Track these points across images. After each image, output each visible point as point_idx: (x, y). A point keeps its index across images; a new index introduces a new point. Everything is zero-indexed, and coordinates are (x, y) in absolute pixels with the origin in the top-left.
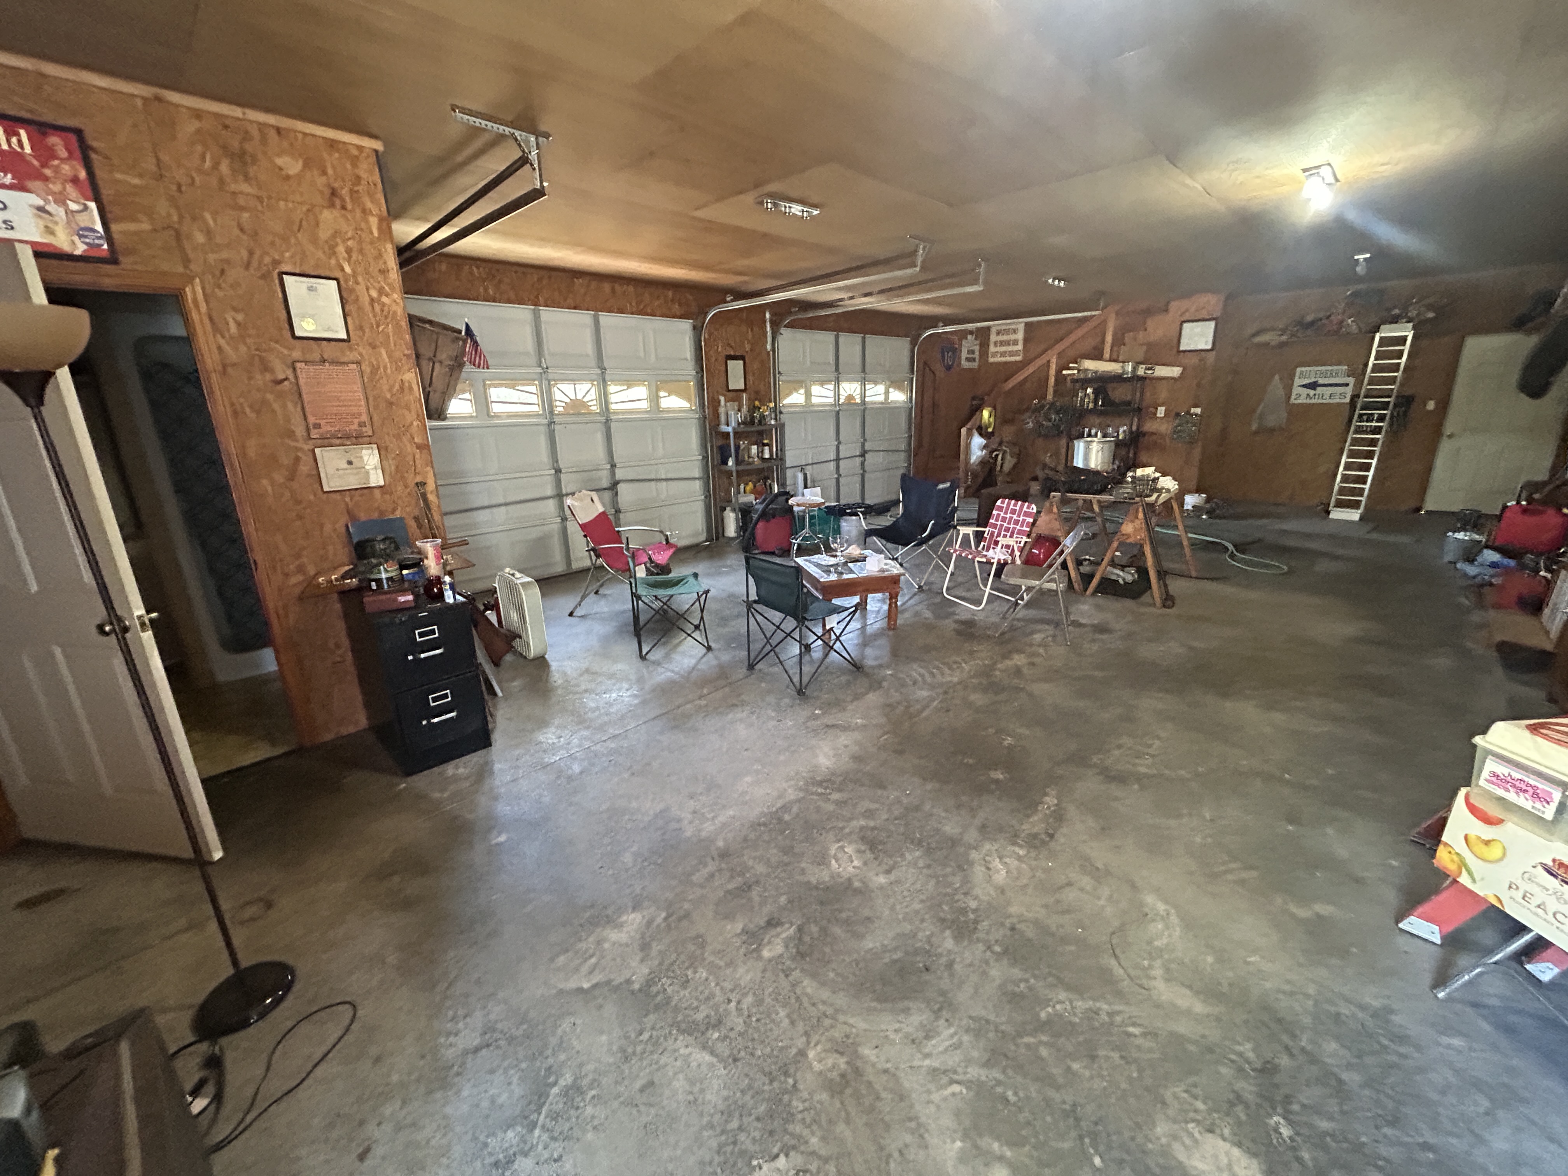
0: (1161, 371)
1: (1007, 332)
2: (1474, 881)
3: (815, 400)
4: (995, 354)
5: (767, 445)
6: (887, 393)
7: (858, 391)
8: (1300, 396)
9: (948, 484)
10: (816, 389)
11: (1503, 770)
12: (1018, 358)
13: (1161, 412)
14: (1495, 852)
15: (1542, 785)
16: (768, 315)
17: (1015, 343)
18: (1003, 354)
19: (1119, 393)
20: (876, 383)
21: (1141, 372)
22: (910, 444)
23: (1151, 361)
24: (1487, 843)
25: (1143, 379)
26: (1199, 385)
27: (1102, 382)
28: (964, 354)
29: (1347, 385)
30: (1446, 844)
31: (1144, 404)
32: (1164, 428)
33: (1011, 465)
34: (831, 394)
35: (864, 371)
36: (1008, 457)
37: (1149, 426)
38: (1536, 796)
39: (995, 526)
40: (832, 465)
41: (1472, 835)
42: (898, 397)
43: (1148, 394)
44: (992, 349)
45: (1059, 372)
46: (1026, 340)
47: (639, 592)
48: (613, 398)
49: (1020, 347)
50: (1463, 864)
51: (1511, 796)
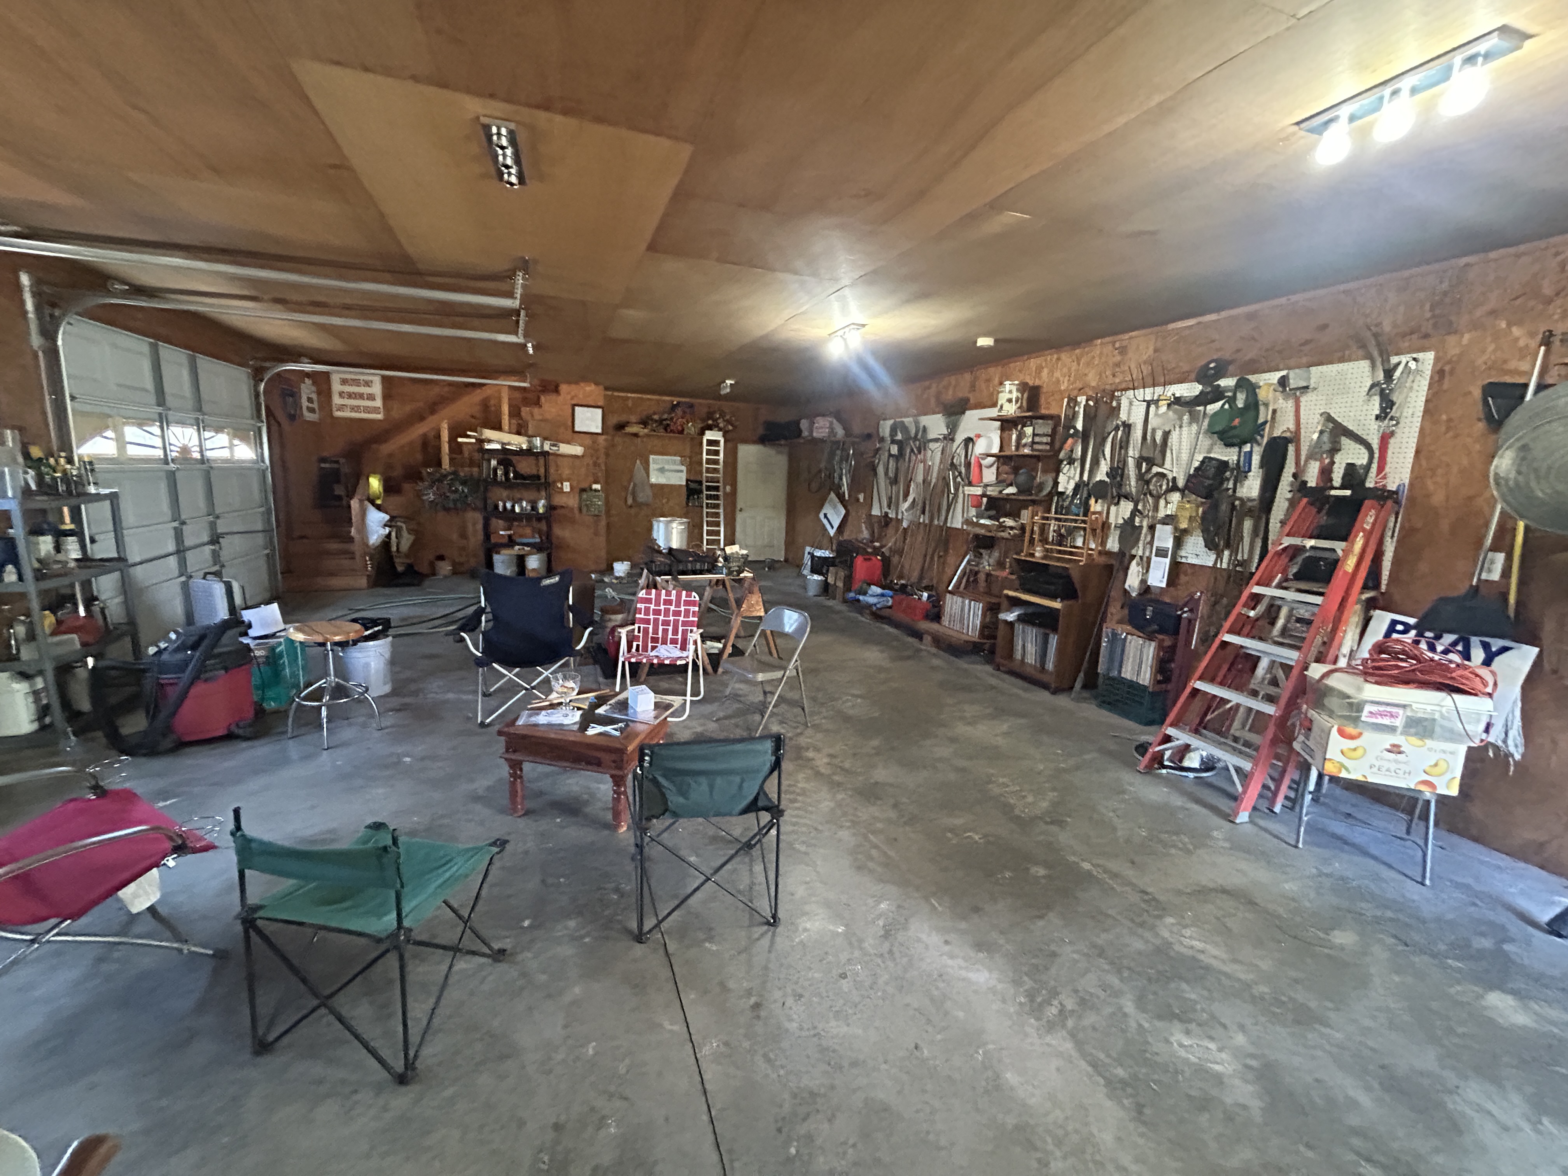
0: (565, 449)
1: (356, 382)
2: (1349, 772)
3: (132, 451)
4: (342, 408)
5: (71, 533)
6: (231, 447)
7: (195, 441)
8: (655, 478)
9: (557, 579)
10: (131, 433)
11: (1374, 708)
12: (380, 417)
13: (567, 486)
14: (1360, 752)
17: (371, 397)
18: (354, 409)
19: (525, 466)
20: (219, 430)
21: (547, 447)
22: (269, 521)
23: (556, 440)
24: (1355, 750)
25: (545, 454)
26: (595, 464)
27: (506, 456)
28: (305, 403)
29: (682, 471)
30: (1330, 760)
31: (551, 480)
32: (573, 502)
33: (410, 542)
34: (158, 442)
35: (200, 409)
36: (405, 533)
37: (558, 500)
40: (173, 561)
41: (1345, 749)
42: (244, 452)
43: (552, 470)
44: (337, 400)
45: (452, 440)
46: (386, 397)
49: (378, 403)
50: (1342, 766)
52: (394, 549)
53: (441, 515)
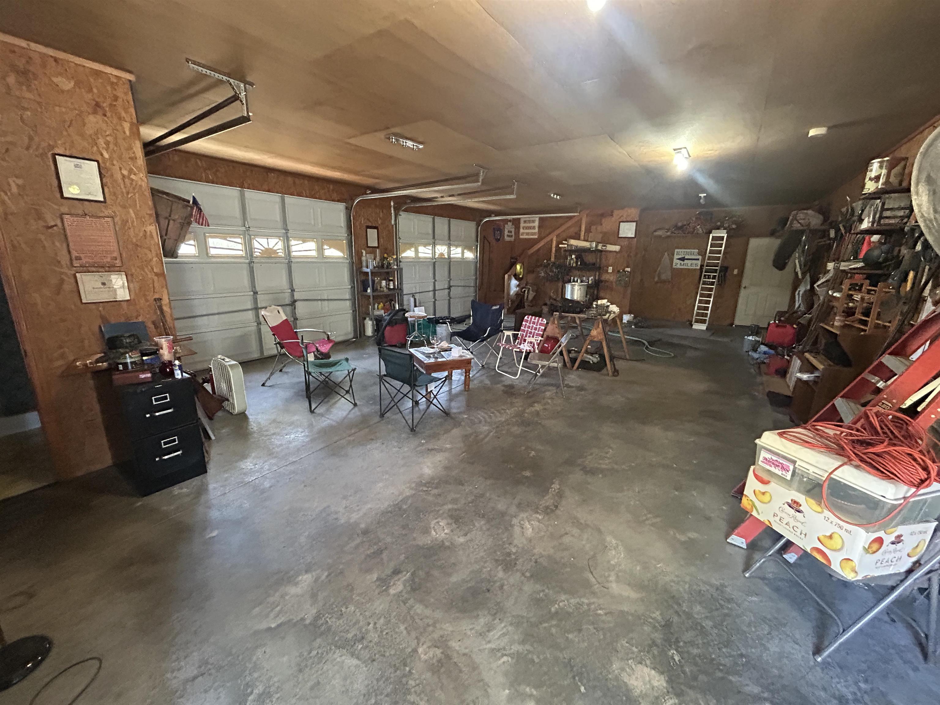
0: (610, 248)
1: (529, 222)
2: (759, 514)
3: (420, 255)
4: (523, 234)
5: (392, 280)
6: (463, 253)
7: (446, 251)
8: (677, 264)
9: (498, 307)
10: (421, 249)
11: (768, 456)
12: (536, 237)
13: (610, 269)
14: (766, 498)
15: (785, 462)
16: (392, 204)
17: (534, 228)
18: (528, 234)
19: (589, 259)
20: (457, 246)
21: (600, 247)
22: (476, 283)
23: (605, 242)
24: (764, 493)
25: (601, 251)
26: (629, 256)
27: (580, 252)
28: (506, 233)
29: (698, 259)
30: (746, 496)
31: (602, 266)
32: (612, 278)
33: (533, 295)
34: (430, 252)
35: (449, 239)
36: (531, 292)
37: (605, 277)
38: (783, 468)
39: (524, 331)
40: (431, 294)
41: (757, 489)
42: (469, 255)
43: (603, 260)
44: (522, 231)
45: (557, 246)
46: (539, 227)
47: (310, 370)
48: (293, 248)
49: (536, 230)
50: (754, 505)
51: (773, 469)
52: (526, 298)
53: (547, 284)
